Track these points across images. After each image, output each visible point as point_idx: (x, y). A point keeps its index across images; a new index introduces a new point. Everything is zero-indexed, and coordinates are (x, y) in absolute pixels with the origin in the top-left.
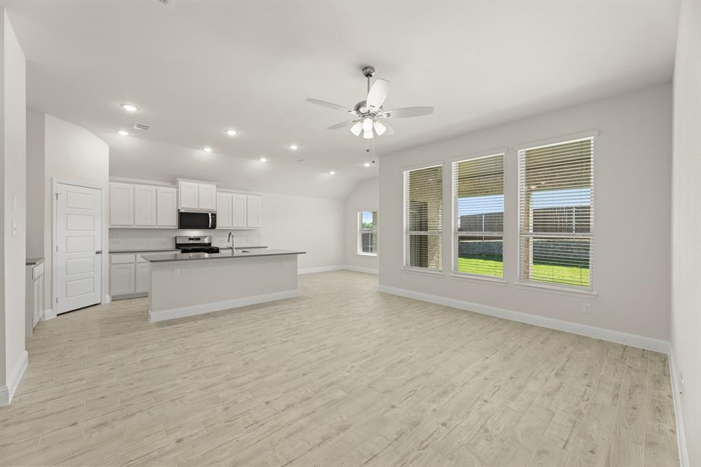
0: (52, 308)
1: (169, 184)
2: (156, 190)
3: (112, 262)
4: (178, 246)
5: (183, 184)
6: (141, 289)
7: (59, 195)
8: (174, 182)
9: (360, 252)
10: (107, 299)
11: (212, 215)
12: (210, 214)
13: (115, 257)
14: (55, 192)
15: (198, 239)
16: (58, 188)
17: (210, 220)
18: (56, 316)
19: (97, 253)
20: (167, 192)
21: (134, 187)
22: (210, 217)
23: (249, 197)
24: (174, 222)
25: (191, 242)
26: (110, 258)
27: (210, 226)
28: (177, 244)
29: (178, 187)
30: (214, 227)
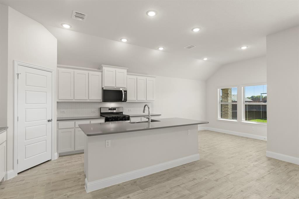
0: (13, 168)
1: (96, 70)
2: (88, 73)
3: (59, 128)
4: (102, 115)
5: (105, 69)
6: (78, 148)
7: (19, 75)
8: (99, 68)
9: (219, 118)
10: (56, 156)
11: (124, 91)
12: (123, 91)
13: (61, 123)
14: (16, 72)
15: (114, 109)
16: (19, 69)
17: (123, 95)
18: (17, 175)
19: (49, 121)
20: (95, 75)
21: (74, 72)
22: (123, 93)
23: (148, 78)
24: (99, 97)
25: (110, 111)
26: (58, 124)
27: (123, 100)
28: (101, 113)
29: (102, 72)
30: (126, 100)
